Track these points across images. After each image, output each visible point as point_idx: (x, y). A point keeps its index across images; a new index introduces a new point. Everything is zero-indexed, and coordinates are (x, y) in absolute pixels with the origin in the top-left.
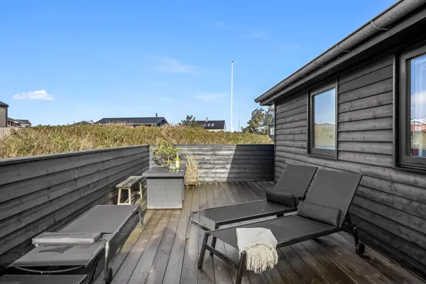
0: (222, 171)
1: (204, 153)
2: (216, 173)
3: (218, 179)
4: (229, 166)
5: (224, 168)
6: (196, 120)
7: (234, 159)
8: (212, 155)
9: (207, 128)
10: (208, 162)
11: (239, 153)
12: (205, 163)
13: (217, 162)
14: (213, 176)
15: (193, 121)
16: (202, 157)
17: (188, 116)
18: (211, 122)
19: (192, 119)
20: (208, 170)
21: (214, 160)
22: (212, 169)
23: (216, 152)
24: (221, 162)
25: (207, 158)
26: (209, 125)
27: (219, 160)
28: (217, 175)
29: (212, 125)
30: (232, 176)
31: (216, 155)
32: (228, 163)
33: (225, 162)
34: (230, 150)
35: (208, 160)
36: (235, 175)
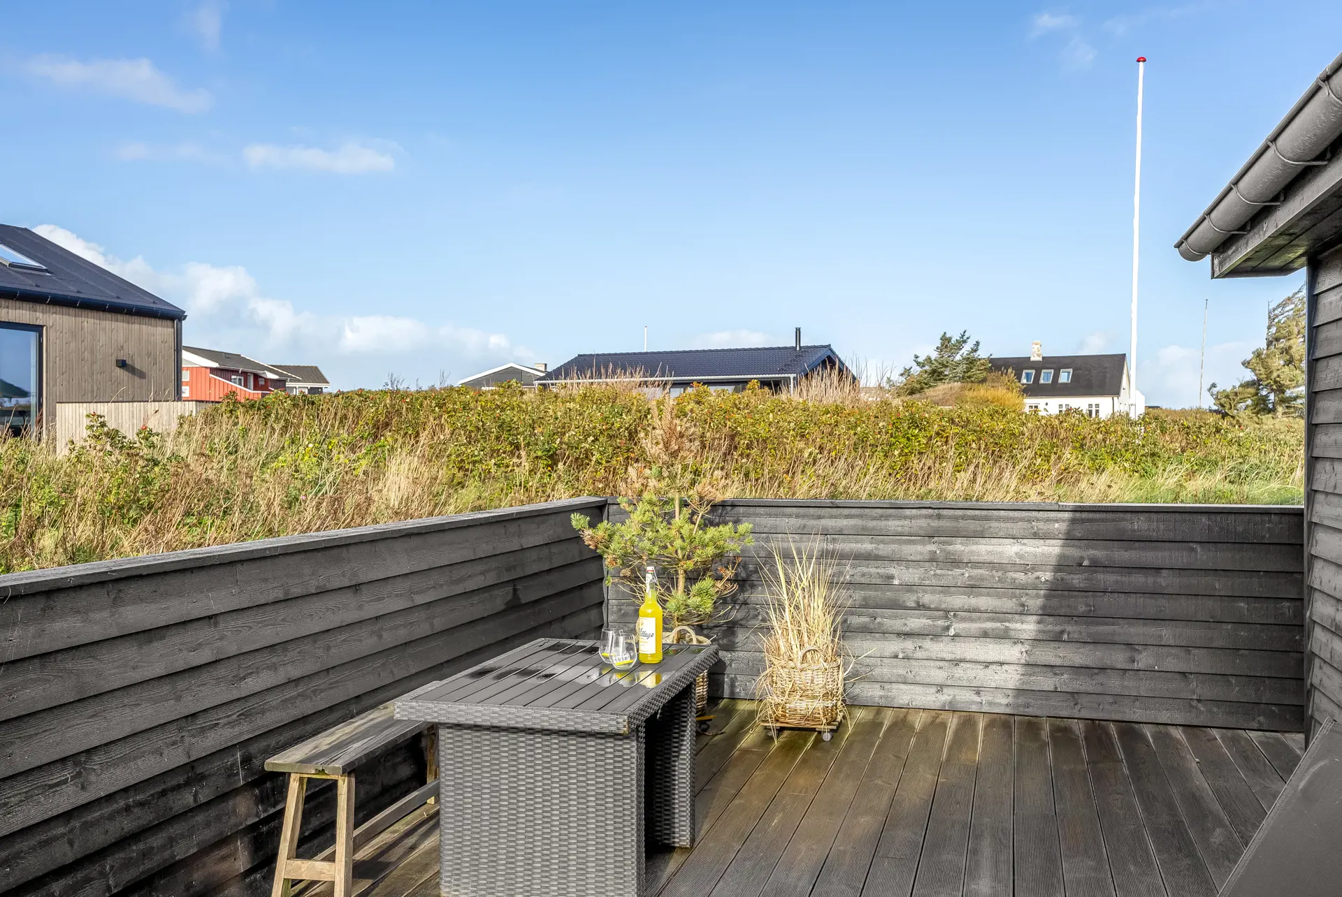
0: (992, 651)
1: (884, 549)
2: (957, 662)
3: (965, 697)
4: (1028, 627)
5: (1003, 636)
6: (983, 354)
7: (1057, 590)
8: (933, 559)
9: (1035, 390)
10: (910, 600)
11: (1089, 553)
12: (895, 605)
13: (958, 601)
14: (939, 676)
15: (971, 361)
16: (872, 569)
17: (945, 340)
18: (1056, 364)
19: (967, 348)
20: (909, 645)
21: (946, 589)
22: (935, 636)
23: (958, 547)
24: (984, 602)
25: (901, 575)
26: (1046, 378)
27: (973, 588)
28: (965, 673)
29: (1064, 377)
30: (1046, 682)
31: (955, 562)
32: (1023, 612)
33: (1009, 604)
34: (1036, 536)
35: (909, 587)
36: (1065, 682)
